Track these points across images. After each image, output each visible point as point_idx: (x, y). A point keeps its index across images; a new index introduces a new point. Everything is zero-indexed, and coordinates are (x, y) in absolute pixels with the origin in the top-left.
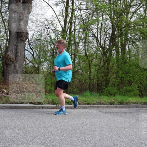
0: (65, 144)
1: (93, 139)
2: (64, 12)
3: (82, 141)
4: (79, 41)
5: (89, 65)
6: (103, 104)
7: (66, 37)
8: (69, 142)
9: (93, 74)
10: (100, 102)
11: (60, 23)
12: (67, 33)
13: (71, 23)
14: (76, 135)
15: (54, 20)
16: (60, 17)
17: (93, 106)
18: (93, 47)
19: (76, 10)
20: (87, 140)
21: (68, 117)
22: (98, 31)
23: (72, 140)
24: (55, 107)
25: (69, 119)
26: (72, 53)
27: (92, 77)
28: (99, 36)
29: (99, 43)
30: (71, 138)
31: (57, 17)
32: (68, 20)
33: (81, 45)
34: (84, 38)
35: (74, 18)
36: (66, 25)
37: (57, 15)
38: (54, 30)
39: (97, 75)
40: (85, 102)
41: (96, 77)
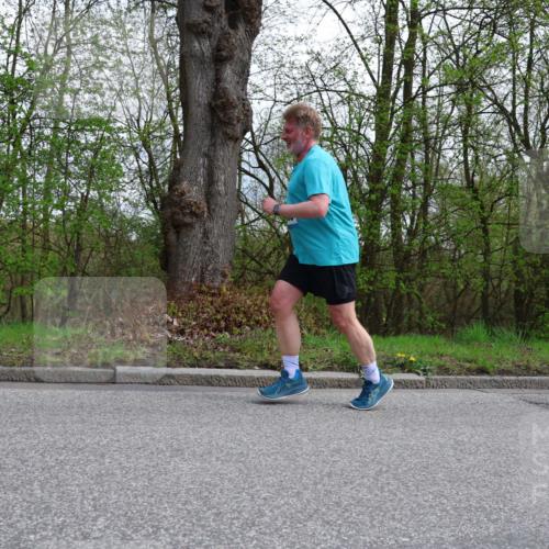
0: (394, 519)
1: (501, 506)
2: (383, 23)
3: (455, 509)
4: (443, 132)
5: (484, 221)
6: (539, 373)
7: (392, 118)
8: (409, 513)
9: (496, 257)
10: (525, 363)
11: (366, 65)
12: (397, 101)
13: (408, 64)
14: (435, 488)
15: (347, 56)
16: (368, 44)
17: (497, 378)
18: (496, 152)
19: (430, 13)
20: (476, 508)
21: (402, 419)
22: (514, 88)
23: (419, 505)
24: (353, 379)
25: (405, 425)
26: (415, 176)
27: (493, 268)
28: (520, 109)
29: (520, 135)
30: (413, 498)
31: (356, 46)
32: (398, 55)
33: (450, 149)
34: (460, 117)
35: (419, 44)
36: (391, 73)
37: (355, 38)
38: (346, 95)
39: (514, 262)
40: (468, 365)
41: (510, 269)
